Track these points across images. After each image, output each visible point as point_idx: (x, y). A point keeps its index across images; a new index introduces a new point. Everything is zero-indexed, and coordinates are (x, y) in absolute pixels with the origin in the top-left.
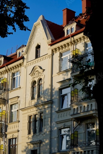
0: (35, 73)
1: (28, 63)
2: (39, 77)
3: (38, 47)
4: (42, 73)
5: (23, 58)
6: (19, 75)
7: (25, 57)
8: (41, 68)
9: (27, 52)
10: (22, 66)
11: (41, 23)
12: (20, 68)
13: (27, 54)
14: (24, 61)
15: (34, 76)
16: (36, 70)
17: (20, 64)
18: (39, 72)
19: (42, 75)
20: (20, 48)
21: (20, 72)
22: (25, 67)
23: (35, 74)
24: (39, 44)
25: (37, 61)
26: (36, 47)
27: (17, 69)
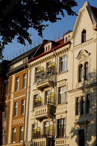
0: (81, 57)
1: (74, 48)
2: (85, 61)
3: (84, 32)
4: (88, 56)
5: (69, 43)
6: (66, 59)
7: (72, 41)
8: (87, 52)
9: (74, 37)
10: (69, 50)
11: (86, 9)
12: (67, 53)
13: (73, 39)
14: (70, 46)
15: (81, 60)
16: (82, 54)
17: (68, 49)
18: (85, 56)
19: (88, 58)
21: (68, 57)
22: (72, 51)
23: (81, 58)
24: (85, 29)
25: (83, 46)
26: (82, 32)
27: (64, 53)
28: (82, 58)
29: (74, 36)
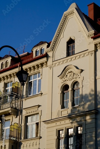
0: (66, 74)
1: (54, 63)
2: (73, 80)
4: (79, 74)
5: (46, 56)
6: (38, 79)
7: (50, 54)
8: (77, 68)
10: (44, 66)
12: (40, 69)
13: (52, 50)
14: (47, 60)
15: (66, 79)
16: (69, 71)
17: (42, 65)
18: (74, 74)
19: (79, 77)
20: (37, 45)
21: (42, 75)
22: (51, 67)
23: (67, 76)
25: (70, 59)
26: (67, 42)
27: (36, 71)
29: (54, 47)
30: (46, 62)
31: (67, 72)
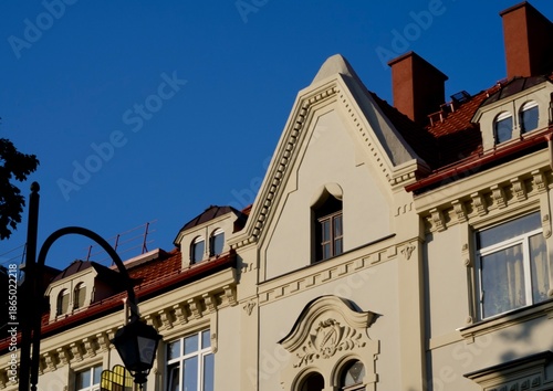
0: (313, 332)
1: (263, 288)
2: (339, 355)
3: (327, 207)
4: (363, 331)
5: (233, 261)
6: (200, 353)
7: (247, 255)
8: (353, 307)
9: (259, 233)
10: (225, 302)
12: (209, 315)
13: (256, 240)
14: (237, 277)
15: (310, 350)
16: (324, 318)
17: (217, 296)
18: (342, 330)
19: (361, 341)
20: (197, 221)
21: (216, 336)
22: (251, 307)
23: (314, 338)
24: (334, 192)
25: (327, 274)
26: (313, 208)
27: (194, 320)
28: (319, 340)
29: (262, 226)
30: (233, 287)
31: (316, 325)
